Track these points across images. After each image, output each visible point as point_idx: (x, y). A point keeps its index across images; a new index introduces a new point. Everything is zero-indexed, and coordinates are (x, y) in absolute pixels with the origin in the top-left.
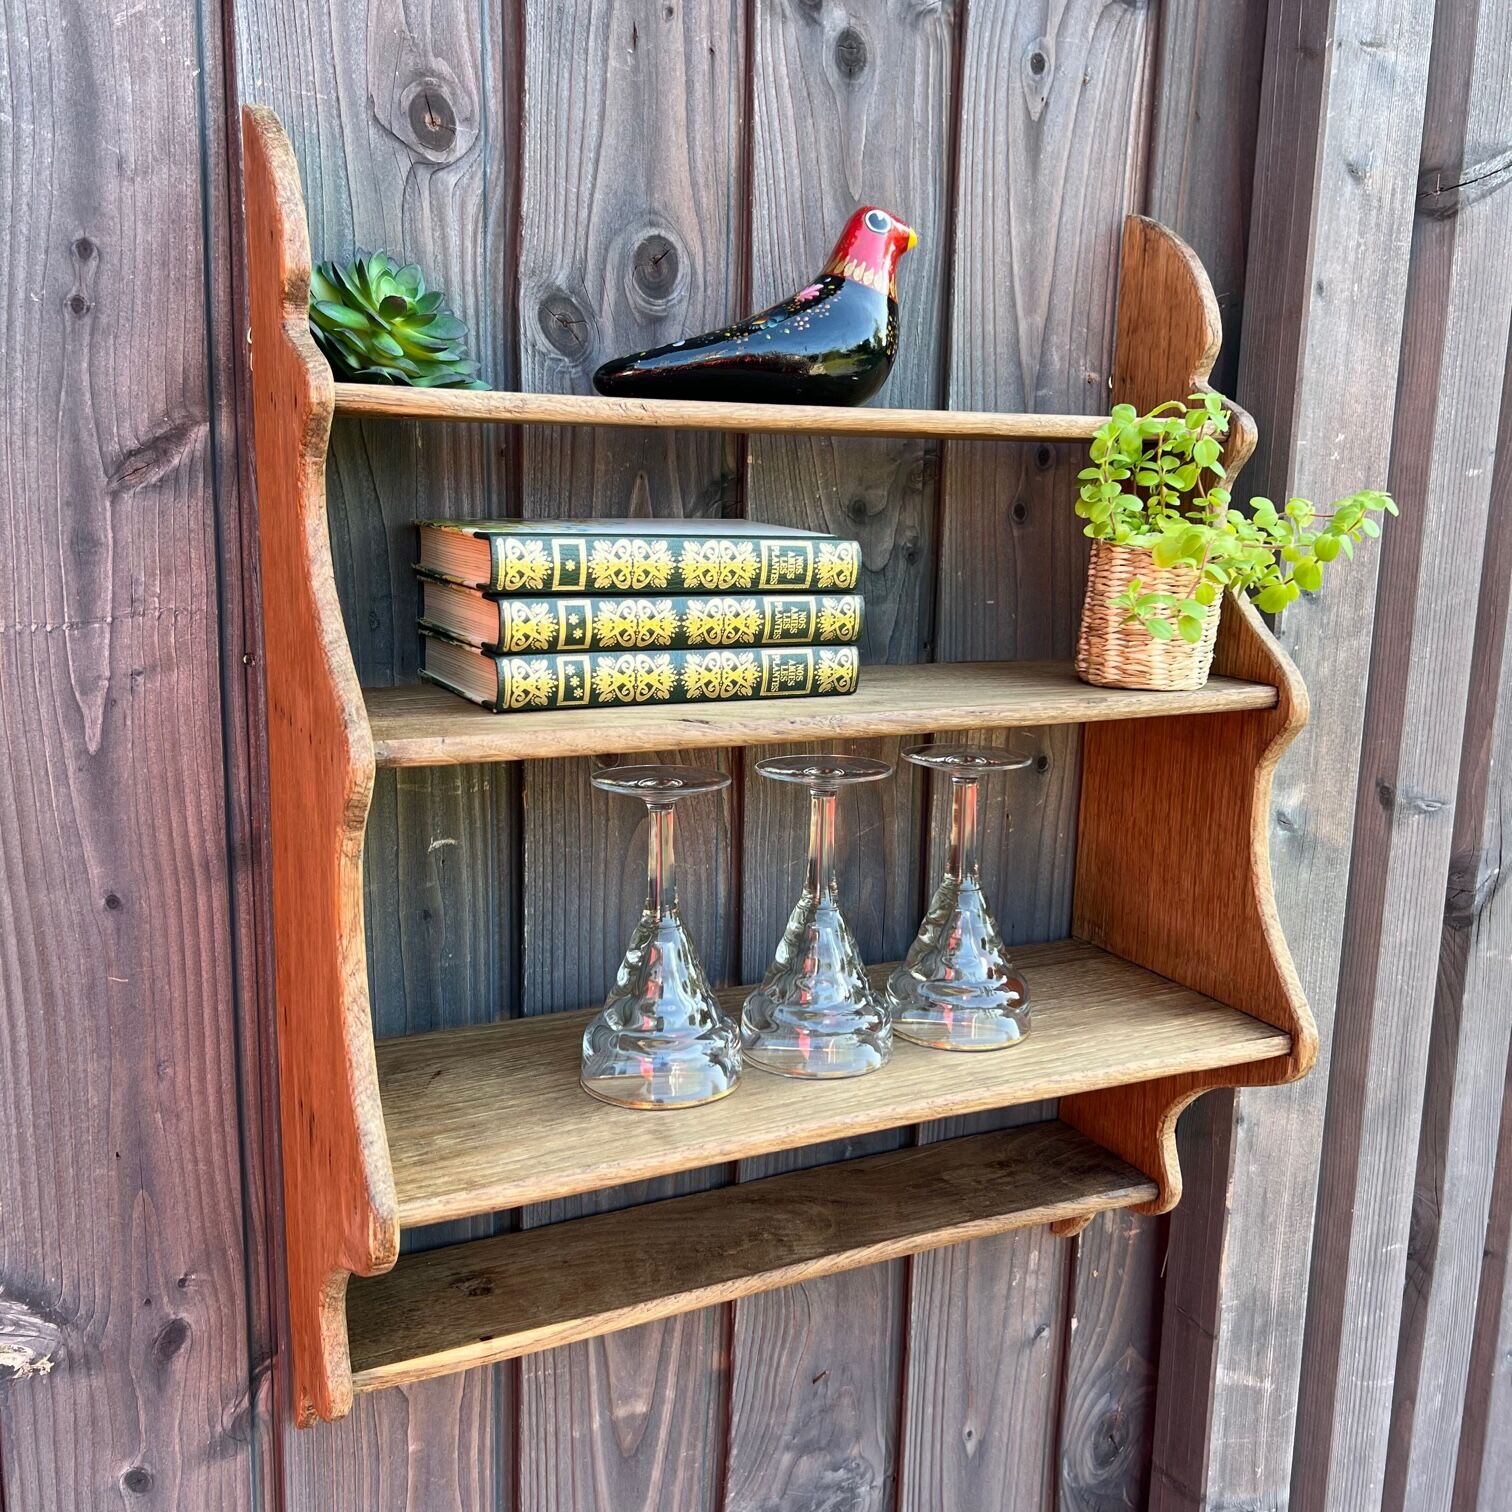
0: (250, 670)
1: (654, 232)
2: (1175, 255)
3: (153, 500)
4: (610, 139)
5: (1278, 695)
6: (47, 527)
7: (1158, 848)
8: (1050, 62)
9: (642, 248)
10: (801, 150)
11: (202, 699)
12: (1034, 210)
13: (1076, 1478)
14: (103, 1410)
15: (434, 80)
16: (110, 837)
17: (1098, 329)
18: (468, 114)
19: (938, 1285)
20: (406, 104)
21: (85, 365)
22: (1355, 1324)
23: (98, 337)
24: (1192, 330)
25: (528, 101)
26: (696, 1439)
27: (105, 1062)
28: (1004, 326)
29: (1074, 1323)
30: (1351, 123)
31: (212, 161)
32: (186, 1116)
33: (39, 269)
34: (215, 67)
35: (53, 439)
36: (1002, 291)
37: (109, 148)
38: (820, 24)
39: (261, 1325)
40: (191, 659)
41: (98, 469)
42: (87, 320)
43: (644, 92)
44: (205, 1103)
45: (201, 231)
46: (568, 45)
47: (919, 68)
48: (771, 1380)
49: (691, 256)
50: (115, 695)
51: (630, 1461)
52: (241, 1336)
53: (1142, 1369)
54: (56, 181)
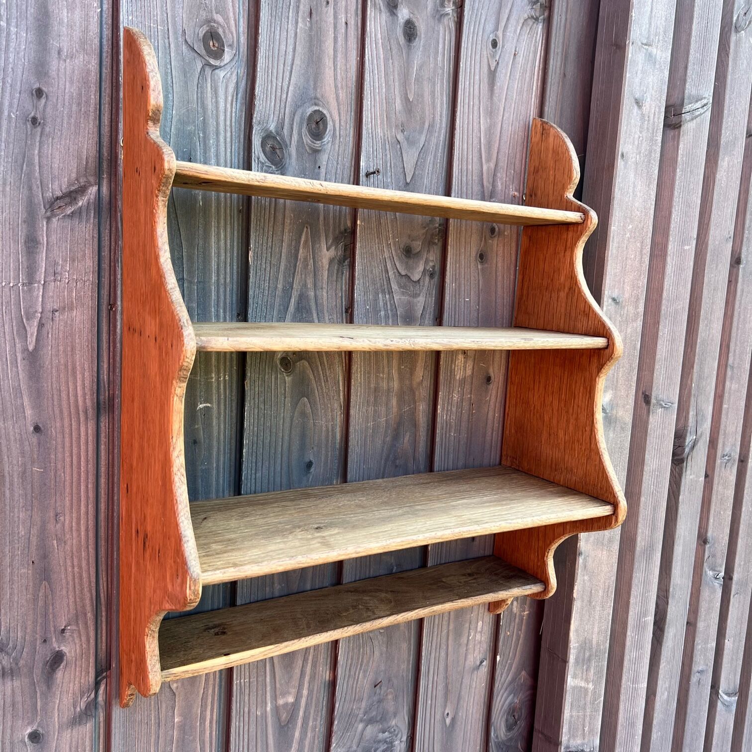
0: (111, 312)
1: (316, 108)
2: (557, 136)
3: (68, 223)
4: (297, 62)
5: (608, 342)
6: (13, 232)
7: (546, 418)
8: (500, 44)
9: (311, 115)
10: (386, 74)
11: (88, 325)
12: (491, 113)
13: (497, 737)
14: (19, 698)
15: (215, 25)
16: (38, 395)
17: (519, 172)
18: (231, 42)
19: (435, 638)
20: (201, 35)
21: (36, 152)
22: (630, 656)
23: (44, 138)
24: (566, 171)
25: (261, 39)
26: (317, 716)
27: (29, 513)
28: (476, 167)
29: (498, 658)
30: (637, 80)
31: (104, 55)
32: (69, 543)
33: (16, 101)
34: (108, 9)
35: (19, 188)
36: (476, 151)
37: (54, 44)
38: (397, 16)
39: (102, 655)
40: (83, 305)
41: (40, 205)
42: (39, 129)
43: (314, 41)
44: (79, 535)
45: (98, 89)
46: (280, 14)
47: (441, 41)
48: (355, 686)
49: (334, 121)
50: (44, 321)
51: (284, 729)
52: (92, 660)
53: (529, 682)
54: (26, 58)
